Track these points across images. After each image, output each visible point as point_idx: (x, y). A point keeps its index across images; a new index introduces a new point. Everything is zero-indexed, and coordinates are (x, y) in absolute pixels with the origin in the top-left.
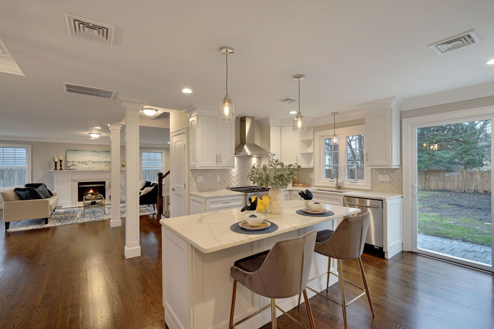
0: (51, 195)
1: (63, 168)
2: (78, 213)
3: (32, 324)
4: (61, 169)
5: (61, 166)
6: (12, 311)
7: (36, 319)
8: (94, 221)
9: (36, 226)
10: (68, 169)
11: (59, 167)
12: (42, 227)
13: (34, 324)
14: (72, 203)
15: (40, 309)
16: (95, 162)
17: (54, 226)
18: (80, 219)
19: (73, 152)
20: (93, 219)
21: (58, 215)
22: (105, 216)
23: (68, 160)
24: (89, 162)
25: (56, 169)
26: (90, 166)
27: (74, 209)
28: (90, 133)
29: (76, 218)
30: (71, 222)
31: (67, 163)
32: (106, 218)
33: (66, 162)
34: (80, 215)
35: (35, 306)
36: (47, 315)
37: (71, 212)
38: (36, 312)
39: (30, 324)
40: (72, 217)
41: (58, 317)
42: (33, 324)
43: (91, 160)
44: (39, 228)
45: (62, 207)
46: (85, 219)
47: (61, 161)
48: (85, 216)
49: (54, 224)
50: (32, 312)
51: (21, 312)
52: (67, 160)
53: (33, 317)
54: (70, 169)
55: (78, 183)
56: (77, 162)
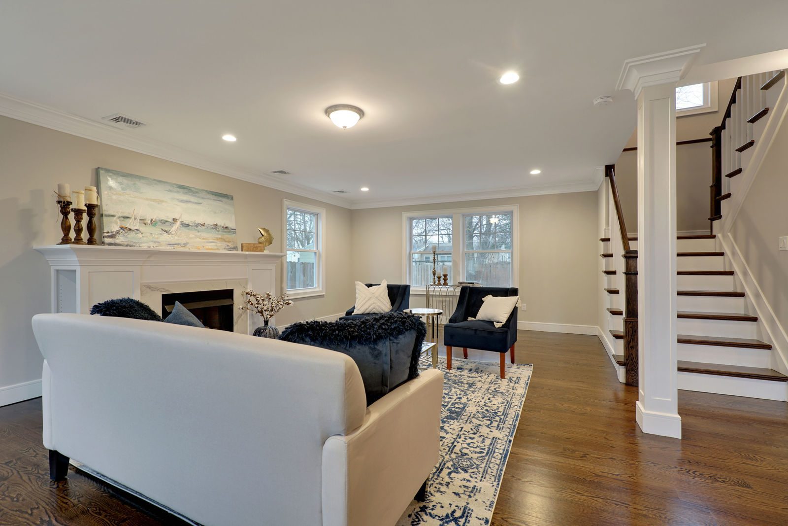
1: (96, 236)
4: (91, 241)
5: (90, 229)
19: (122, 179)
23: (106, 209)
31: (105, 219)
33: (101, 215)
43: (176, 217)
47: (90, 209)
52: (104, 207)
54: (115, 244)
55: (163, 295)
56: (135, 219)
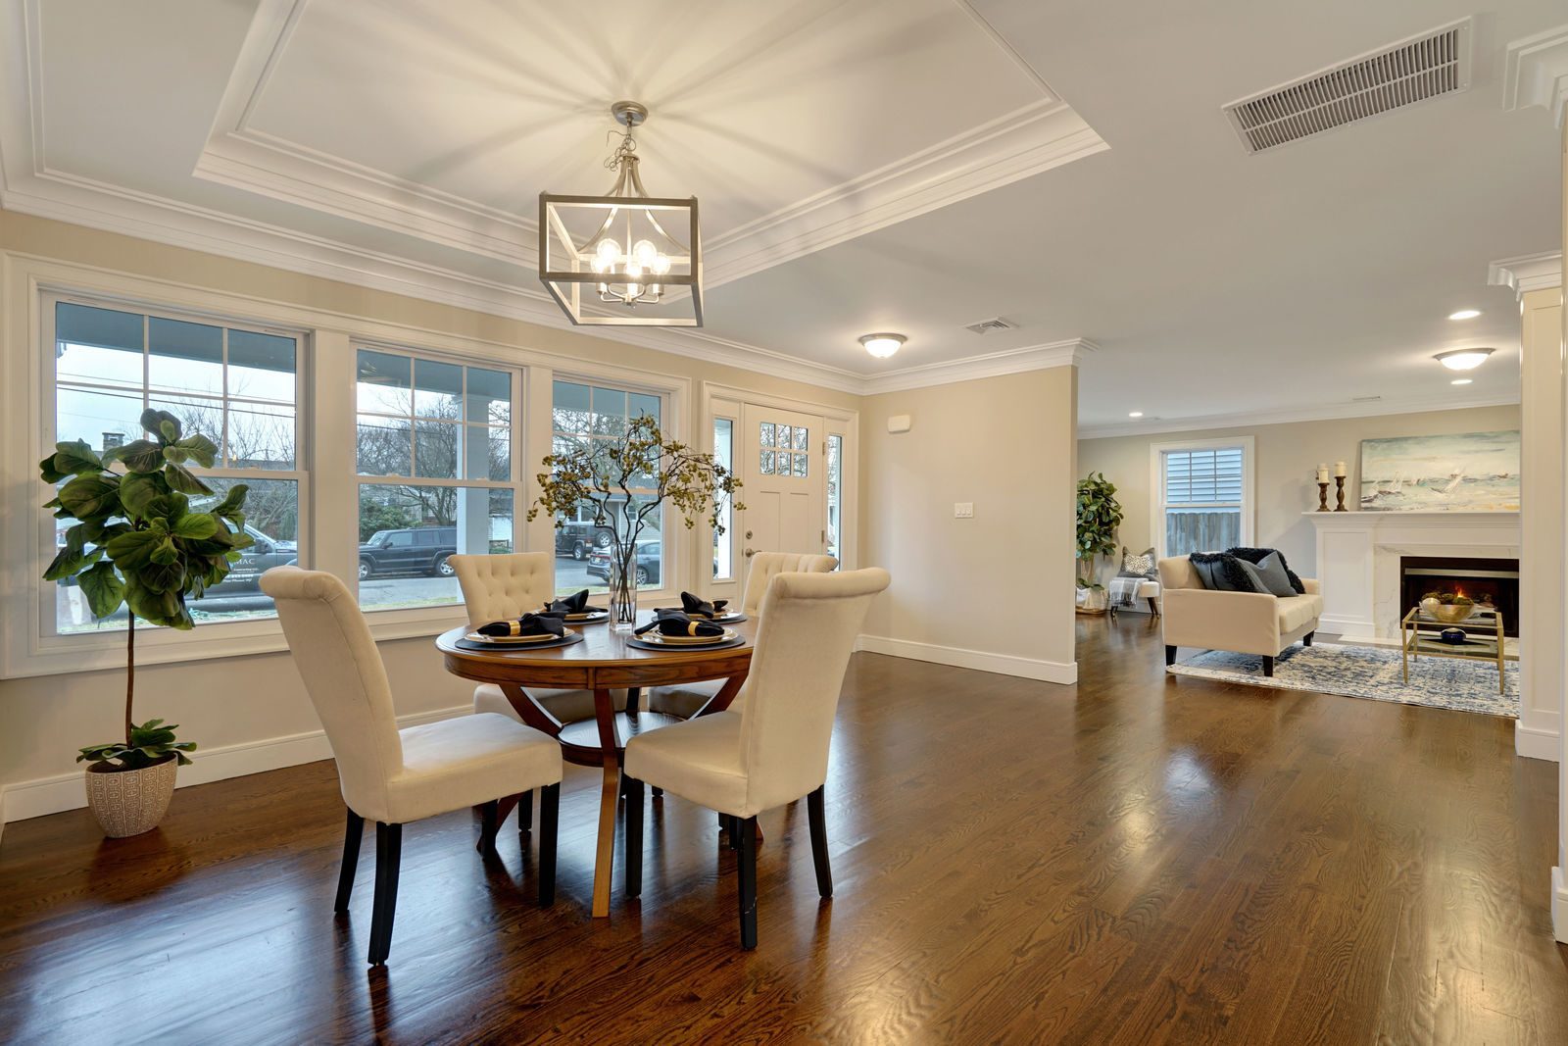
0: (1300, 589)
1: (1346, 503)
2: (1387, 666)
3: (1064, 968)
4: (1340, 508)
5: (1340, 497)
6: (1053, 888)
7: (1081, 958)
8: (1443, 709)
9: (1238, 675)
10: (1366, 509)
11: (1332, 502)
12: (1252, 682)
13: (1069, 972)
14: (1377, 629)
15: (1110, 932)
16: (1475, 480)
17: (1286, 686)
18: (1385, 688)
19: (1385, 445)
20: (1439, 701)
21: (1315, 657)
22: (1502, 700)
23: (1365, 476)
24: (1447, 482)
25: (1323, 507)
26: (1453, 496)
27: (1378, 649)
28: (1438, 357)
29: (1372, 682)
30: (1349, 690)
31: (1363, 486)
32: (1501, 708)
33: (1360, 483)
34: (1391, 675)
35: (1106, 915)
36: (1115, 971)
37: (1362, 657)
38: (1095, 937)
39: (1060, 965)
40: (1356, 675)
41: (1137, 1003)
42: (1068, 969)
43: (1456, 472)
44: (1243, 681)
45: (1342, 639)
46: (1406, 691)
47: (1340, 481)
48: (1411, 682)
49: (1289, 682)
50: (1088, 929)
51: (1067, 908)
52: (1363, 476)
53: (1082, 944)
54: (1372, 509)
55: (1402, 558)
56: (1398, 481)
